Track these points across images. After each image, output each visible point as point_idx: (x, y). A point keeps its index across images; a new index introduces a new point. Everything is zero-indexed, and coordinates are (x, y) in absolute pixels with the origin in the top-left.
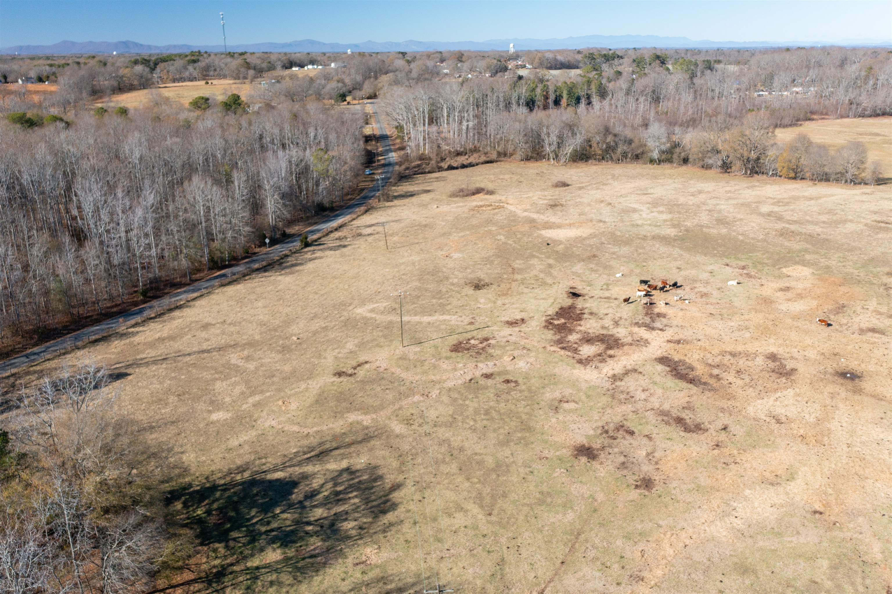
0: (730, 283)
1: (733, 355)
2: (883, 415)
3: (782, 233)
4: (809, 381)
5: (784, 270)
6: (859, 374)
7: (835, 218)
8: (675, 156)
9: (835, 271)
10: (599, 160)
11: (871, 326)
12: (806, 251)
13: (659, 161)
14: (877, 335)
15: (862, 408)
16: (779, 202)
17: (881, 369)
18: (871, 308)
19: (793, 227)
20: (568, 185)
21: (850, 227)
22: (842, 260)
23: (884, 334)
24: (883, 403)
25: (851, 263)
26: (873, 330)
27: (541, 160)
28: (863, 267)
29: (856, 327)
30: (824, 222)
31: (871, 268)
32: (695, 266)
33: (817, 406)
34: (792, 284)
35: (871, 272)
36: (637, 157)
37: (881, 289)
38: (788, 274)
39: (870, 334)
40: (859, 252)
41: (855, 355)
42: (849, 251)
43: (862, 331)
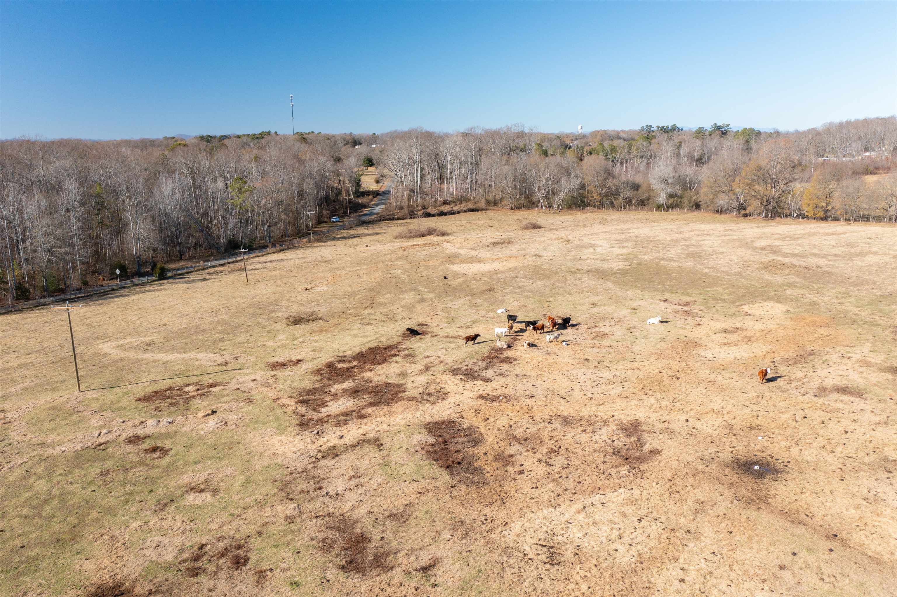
0: (652, 321)
1: (566, 421)
2: (787, 560)
3: (767, 267)
4: (668, 474)
5: (746, 308)
6: (779, 466)
7: (853, 251)
8: (685, 200)
9: (822, 309)
10: (599, 208)
11: (842, 382)
12: (792, 285)
13: (668, 207)
14: (846, 398)
15: (750, 538)
16: (786, 237)
17: (830, 458)
18: (856, 356)
19: (786, 260)
20: (540, 227)
21: (871, 259)
22: (840, 296)
23: (861, 396)
24: (800, 530)
25: (853, 300)
26: (843, 390)
27: (533, 208)
28: (870, 304)
29: (816, 383)
30: (835, 255)
31: (882, 306)
32: (618, 302)
33: (655, 529)
34: (749, 323)
35: (881, 311)
36: (642, 203)
37: (887, 332)
38: (749, 312)
39: (835, 396)
40: (872, 286)
41: (790, 430)
42: (855, 285)
43: (823, 391)
